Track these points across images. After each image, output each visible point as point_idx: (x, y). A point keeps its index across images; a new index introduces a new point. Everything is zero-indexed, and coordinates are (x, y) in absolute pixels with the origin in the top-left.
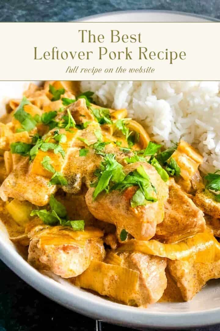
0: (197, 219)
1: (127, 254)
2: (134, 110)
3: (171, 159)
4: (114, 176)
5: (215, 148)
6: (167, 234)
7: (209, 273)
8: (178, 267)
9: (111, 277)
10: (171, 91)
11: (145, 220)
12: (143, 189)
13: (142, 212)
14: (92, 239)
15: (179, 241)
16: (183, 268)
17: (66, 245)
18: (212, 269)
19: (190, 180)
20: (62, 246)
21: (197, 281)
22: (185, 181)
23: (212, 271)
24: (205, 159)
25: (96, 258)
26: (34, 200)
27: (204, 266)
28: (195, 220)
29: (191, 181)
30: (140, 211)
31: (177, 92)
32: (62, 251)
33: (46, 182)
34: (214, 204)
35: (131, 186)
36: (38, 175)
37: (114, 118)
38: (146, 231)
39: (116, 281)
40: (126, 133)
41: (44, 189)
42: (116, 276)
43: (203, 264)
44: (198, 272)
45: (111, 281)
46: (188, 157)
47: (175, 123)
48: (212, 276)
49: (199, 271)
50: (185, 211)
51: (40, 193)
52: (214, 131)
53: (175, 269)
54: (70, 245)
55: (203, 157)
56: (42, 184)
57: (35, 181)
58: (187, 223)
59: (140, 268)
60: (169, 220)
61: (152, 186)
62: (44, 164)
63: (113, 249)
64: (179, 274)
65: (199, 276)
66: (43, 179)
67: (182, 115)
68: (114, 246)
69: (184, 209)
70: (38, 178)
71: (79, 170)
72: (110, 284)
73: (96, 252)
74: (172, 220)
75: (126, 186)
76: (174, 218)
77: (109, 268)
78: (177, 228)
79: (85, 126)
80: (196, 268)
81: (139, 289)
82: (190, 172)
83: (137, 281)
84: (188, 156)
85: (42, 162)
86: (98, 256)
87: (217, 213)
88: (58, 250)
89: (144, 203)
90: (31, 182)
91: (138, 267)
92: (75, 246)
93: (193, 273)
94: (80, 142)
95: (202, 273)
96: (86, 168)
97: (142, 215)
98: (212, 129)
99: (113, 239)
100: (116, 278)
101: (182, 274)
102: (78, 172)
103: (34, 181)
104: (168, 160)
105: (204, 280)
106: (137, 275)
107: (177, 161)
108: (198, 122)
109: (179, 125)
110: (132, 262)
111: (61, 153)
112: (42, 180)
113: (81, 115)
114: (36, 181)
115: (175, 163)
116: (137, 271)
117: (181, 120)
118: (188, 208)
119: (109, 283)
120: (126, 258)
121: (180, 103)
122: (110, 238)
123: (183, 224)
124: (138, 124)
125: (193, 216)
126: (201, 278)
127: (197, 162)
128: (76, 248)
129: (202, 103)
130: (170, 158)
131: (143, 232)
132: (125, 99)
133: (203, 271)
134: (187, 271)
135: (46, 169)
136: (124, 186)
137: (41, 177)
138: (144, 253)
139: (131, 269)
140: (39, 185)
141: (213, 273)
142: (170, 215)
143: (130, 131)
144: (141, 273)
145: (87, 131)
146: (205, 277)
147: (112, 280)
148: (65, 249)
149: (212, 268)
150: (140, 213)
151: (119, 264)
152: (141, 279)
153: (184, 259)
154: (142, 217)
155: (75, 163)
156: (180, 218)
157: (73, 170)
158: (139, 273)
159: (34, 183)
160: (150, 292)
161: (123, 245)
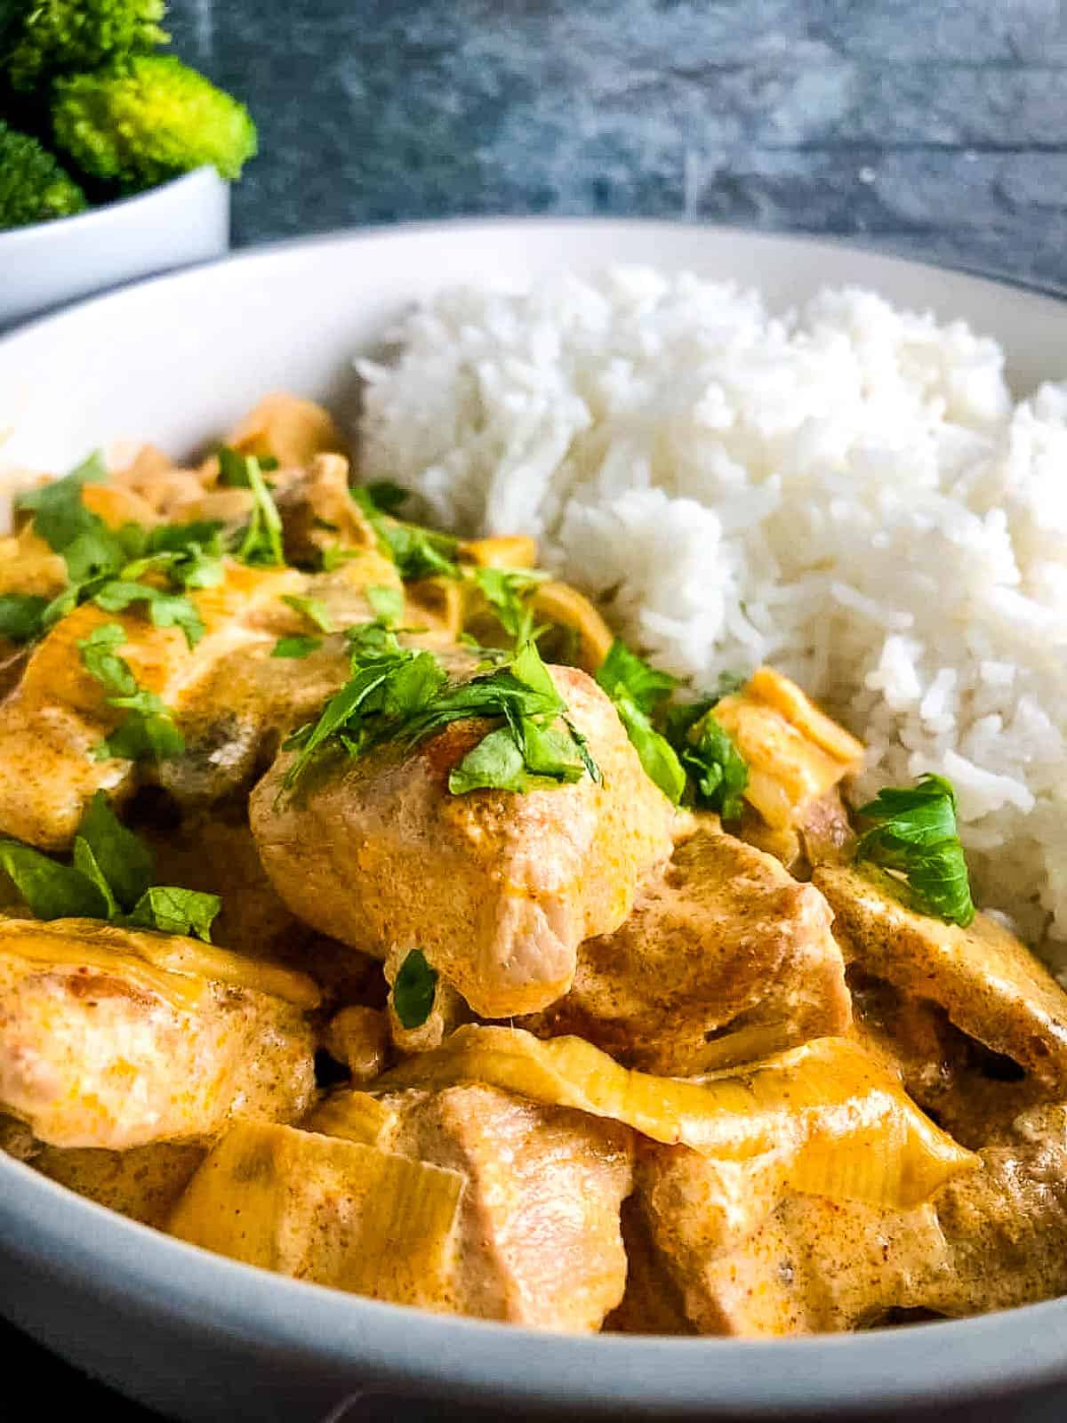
0: (794, 928)
1: (418, 1095)
2: (567, 550)
3: (707, 721)
4: (398, 681)
5: (921, 699)
6: (644, 1014)
7: (867, 1270)
8: (690, 1193)
9: (320, 1207)
10: (728, 470)
11: (516, 882)
12: (519, 726)
13: (502, 834)
14: (247, 992)
15: (713, 1077)
16: (717, 1199)
17: (94, 971)
18: (886, 1248)
19: (794, 828)
20: (69, 970)
21: (803, 1307)
22: (771, 829)
23: (885, 1258)
24: (876, 753)
25: (261, 1108)
26: (10, 807)
27: (840, 1223)
28: (785, 927)
29: (801, 835)
30: (491, 828)
31: (757, 475)
32: (60, 994)
33: (84, 738)
34: (899, 917)
35: (467, 717)
36: (53, 699)
37: (470, 559)
38: (515, 943)
39: (344, 1232)
40: (517, 629)
41: (66, 769)
42: (349, 1200)
43: (837, 1208)
44: (809, 1253)
45: (319, 1233)
46: (791, 730)
47: (743, 606)
48: (886, 1286)
49: (811, 1247)
50: (738, 899)
51: (45, 782)
52: (918, 633)
53: (676, 1200)
54: (112, 975)
55: (865, 744)
56: (64, 741)
57: (37, 730)
58: (744, 941)
59: (474, 1153)
60: (661, 937)
61: (574, 736)
62: (88, 654)
63: (359, 1076)
64: (690, 1231)
65: (810, 1275)
66: (73, 723)
67: (776, 572)
68: (365, 1065)
69: (738, 890)
70: (52, 713)
71: (254, 702)
72: (311, 1250)
73: (269, 1076)
74: (669, 937)
75: (445, 718)
76: (684, 929)
77: (313, 1153)
78: (692, 971)
79: (327, 562)
80: (798, 1230)
81: (458, 1268)
82: (794, 792)
83: (449, 1225)
84: (789, 720)
85: (82, 643)
86: (274, 1102)
87: (917, 961)
88: (39, 982)
89: (517, 783)
90: (14, 733)
91: (468, 1151)
92: (143, 987)
93: (780, 1257)
94: (287, 610)
95: (826, 1264)
96: (287, 694)
97: (502, 850)
98: (906, 620)
99: (368, 1028)
100: (344, 1208)
101: (706, 1228)
102: (245, 707)
103: (31, 728)
104: (695, 726)
105: (842, 1306)
106: (451, 1192)
107: (734, 733)
108: (843, 594)
109: (758, 610)
110: (440, 1127)
111: (186, 628)
112: (67, 726)
113: (319, 524)
114: (40, 729)
115: (726, 742)
116: (454, 1172)
117: (769, 593)
118: (758, 884)
119: (306, 1243)
120: (414, 1109)
121: (771, 525)
122: (351, 1021)
123: (722, 950)
124: (578, 596)
125: (777, 912)
126: (826, 1297)
127: (833, 756)
128: (142, 1001)
129: (866, 518)
130: (703, 720)
131: (504, 950)
132: (532, 504)
133: (831, 1250)
134: (737, 1216)
135: (97, 673)
136: (437, 717)
137: (66, 712)
138: (510, 1092)
139: (428, 1160)
140: (50, 746)
141: (887, 1271)
142: (664, 919)
143: (536, 623)
144: (474, 1180)
145: (335, 581)
146: (844, 1292)
147: (324, 1229)
148: (79, 985)
149: (882, 1241)
150: (494, 836)
151: (370, 1139)
152: (473, 1213)
153: (723, 1152)
154: (500, 858)
155: (244, 676)
156: (708, 927)
157: (225, 701)
158: (466, 1180)
159: (30, 736)
160: (510, 1290)
161: (411, 1056)
